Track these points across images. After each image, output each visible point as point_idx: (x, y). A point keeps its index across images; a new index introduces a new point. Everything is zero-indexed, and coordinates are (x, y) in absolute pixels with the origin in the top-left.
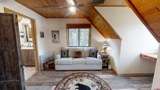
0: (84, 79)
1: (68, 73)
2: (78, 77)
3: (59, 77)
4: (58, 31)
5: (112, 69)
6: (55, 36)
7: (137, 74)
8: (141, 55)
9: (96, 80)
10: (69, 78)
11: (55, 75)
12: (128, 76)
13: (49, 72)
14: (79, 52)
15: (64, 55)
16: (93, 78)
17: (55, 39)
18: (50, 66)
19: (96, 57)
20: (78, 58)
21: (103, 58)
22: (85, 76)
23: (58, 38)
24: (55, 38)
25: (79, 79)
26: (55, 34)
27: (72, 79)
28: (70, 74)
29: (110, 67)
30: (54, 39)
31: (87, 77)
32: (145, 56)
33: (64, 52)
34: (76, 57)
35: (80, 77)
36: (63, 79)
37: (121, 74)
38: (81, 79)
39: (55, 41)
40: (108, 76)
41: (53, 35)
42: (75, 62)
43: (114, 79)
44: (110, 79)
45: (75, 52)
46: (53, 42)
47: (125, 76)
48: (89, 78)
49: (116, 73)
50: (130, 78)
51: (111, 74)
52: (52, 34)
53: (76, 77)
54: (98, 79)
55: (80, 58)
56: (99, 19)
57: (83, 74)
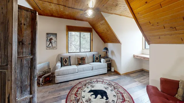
0: (95, 84)
1: (73, 83)
2: (87, 84)
3: (64, 90)
4: (56, 34)
5: (114, 71)
6: (51, 40)
7: (133, 71)
8: (134, 56)
9: (106, 83)
10: (78, 87)
11: (57, 89)
12: (128, 74)
13: (46, 87)
14: (83, 58)
15: (66, 63)
16: (102, 82)
17: (51, 44)
18: (46, 79)
19: (100, 62)
20: (83, 64)
21: (107, 61)
22: (94, 81)
23: (56, 43)
24: (51, 42)
25: (89, 86)
26: (51, 37)
27: (81, 87)
28: (77, 83)
29: (113, 70)
30: (49, 44)
31: (96, 82)
32: (137, 56)
33: (66, 59)
34: (80, 64)
35: (89, 83)
36: (70, 91)
37: (123, 74)
38: (92, 86)
39: (50, 47)
40: (115, 77)
41: (49, 38)
42: (81, 69)
43: (120, 79)
44: (117, 79)
45: (78, 58)
46: (48, 48)
47: (126, 75)
48: (98, 82)
49: (119, 73)
50: (130, 75)
51: (116, 75)
52: (47, 37)
53: (85, 85)
54: (108, 82)
55: (84, 64)
56: (103, 24)
57: (91, 80)
